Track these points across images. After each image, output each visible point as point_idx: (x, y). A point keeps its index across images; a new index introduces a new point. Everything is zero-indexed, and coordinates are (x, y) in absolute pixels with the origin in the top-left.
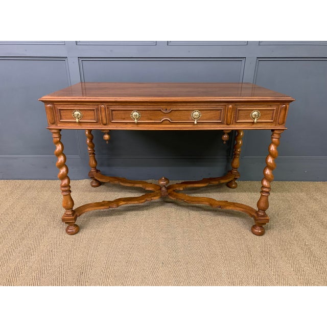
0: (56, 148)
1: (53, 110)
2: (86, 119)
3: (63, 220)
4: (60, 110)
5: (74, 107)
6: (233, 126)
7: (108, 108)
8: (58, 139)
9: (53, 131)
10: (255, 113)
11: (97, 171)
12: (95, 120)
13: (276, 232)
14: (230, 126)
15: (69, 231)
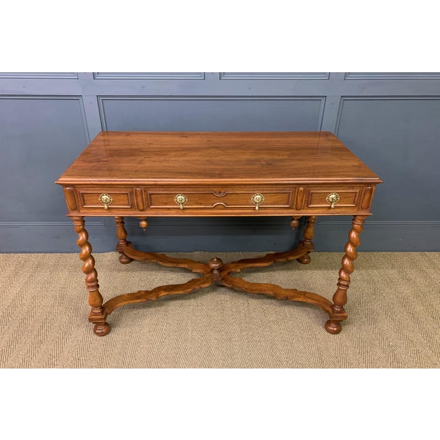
0: (79, 238)
1: (73, 193)
2: (117, 205)
3: (90, 320)
4: (83, 194)
5: (101, 190)
6: (304, 211)
7: (145, 191)
8: (81, 227)
9: (75, 218)
10: (333, 196)
11: (128, 243)
12: (128, 205)
13: (354, 329)
14: (301, 211)
15: (98, 331)
